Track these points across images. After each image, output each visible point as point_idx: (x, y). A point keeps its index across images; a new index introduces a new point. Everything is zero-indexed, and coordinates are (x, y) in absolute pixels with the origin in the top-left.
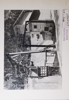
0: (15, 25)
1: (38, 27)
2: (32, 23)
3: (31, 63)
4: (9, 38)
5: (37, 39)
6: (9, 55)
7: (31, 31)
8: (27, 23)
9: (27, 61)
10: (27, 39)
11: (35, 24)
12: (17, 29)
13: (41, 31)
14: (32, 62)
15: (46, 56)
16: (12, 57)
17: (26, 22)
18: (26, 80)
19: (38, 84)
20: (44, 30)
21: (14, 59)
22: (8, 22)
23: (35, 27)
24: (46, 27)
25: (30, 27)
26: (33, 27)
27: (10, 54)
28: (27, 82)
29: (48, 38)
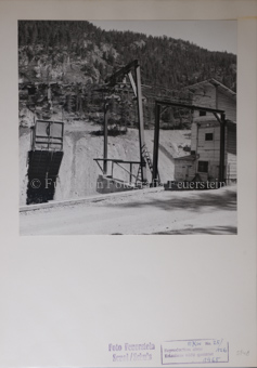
0: (216, 85)
1: (209, 145)
2: (219, 128)
3: (123, 129)
4: (185, 74)
5: (183, 146)
6: (136, 67)
7: (199, 125)
8: (219, 116)
9: (128, 119)
10: (185, 121)
11: (217, 135)
12: (205, 90)
13: (199, 152)
14: (124, 133)
15: (131, 163)
16: (130, 75)
17: (221, 112)
18: (83, 116)
19: (72, 146)
20: (201, 159)
22: (227, 74)
23: (209, 137)
24: (209, 167)
25: (209, 122)
26: (209, 131)
27: (138, 69)
28: (77, 120)
29: (181, 170)
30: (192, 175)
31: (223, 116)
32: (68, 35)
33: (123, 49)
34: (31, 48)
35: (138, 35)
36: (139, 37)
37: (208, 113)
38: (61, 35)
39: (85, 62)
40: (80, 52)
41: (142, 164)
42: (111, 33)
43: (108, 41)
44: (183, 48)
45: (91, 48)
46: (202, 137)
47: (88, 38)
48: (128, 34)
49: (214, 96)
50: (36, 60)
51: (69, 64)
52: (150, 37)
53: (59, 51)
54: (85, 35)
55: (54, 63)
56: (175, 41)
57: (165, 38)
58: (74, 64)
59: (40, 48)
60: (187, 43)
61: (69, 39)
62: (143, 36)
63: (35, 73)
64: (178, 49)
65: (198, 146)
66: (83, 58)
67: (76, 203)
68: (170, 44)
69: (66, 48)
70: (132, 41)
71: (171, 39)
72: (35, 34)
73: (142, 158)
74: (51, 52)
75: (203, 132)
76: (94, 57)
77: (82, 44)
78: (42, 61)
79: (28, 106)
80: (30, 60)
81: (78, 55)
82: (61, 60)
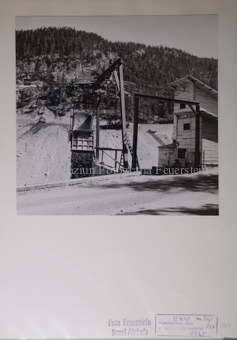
0: (194, 81)
1: (187, 134)
2: (194, 120)
6: (120, 65)
7: (178, 117)
8: (194, 107)
11: (193, 126)
12: (184, 86)
13: (178, 140)
15: (116, 150)
16: (115, 72)
17: (197, 104)
20: (180, 147)
21: (111, 78)
23: (187, 127)
25: (186, 113)
26: (187, 121)
29: (164, 157)
30: (173, 162)
31: (198, 108)
32: (80, 45)
33: (126, 57)
34: (49, 57)
35: (139, 45)
36: (140, 46)
37: (187, 106)
38: (74, 46)
39: (94, 68)
40: (90, 60)
41: (124, 151)
42: (116, 44)
43: (114, 50)
44: (177, 55)
45: (99, 56)
46: (181, 127)
47: (97, 48)
48: (131, 45)
49: (192, 91)
50: (54, 67)
51: (81, 69)
52: (149, 47)
53: (72, 59)
54: (95, 46)
55: (68, 69)
56: (170, 50)
57: (162, 48)
58: (85, 69)
59: (57, 56)
60: (180, 52)
61: (81, 49)
62: (143, 46)
63: (52, 77)
64: (172, 56)
65: (177, 135)
66: (93, 64)
67: (53, 187)
68: (166, 52)
69: (78, 56)
70: (133, 50)
71: (166, 49)
72: (53, 46)
73: (124, 146)
74: (66, 60)
75: (182, 123)
76: (102, 64)
77: (92, 53)
78: (59, 68)
79: (46, 105)
80: (48, 67)
81: (88, 62)
82: (75, 66)
